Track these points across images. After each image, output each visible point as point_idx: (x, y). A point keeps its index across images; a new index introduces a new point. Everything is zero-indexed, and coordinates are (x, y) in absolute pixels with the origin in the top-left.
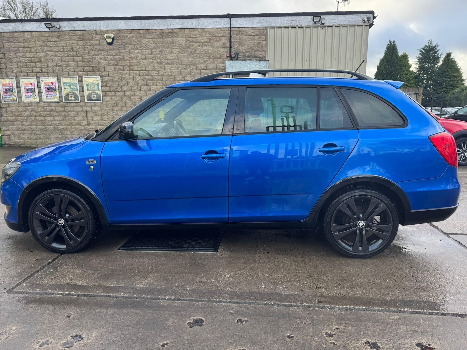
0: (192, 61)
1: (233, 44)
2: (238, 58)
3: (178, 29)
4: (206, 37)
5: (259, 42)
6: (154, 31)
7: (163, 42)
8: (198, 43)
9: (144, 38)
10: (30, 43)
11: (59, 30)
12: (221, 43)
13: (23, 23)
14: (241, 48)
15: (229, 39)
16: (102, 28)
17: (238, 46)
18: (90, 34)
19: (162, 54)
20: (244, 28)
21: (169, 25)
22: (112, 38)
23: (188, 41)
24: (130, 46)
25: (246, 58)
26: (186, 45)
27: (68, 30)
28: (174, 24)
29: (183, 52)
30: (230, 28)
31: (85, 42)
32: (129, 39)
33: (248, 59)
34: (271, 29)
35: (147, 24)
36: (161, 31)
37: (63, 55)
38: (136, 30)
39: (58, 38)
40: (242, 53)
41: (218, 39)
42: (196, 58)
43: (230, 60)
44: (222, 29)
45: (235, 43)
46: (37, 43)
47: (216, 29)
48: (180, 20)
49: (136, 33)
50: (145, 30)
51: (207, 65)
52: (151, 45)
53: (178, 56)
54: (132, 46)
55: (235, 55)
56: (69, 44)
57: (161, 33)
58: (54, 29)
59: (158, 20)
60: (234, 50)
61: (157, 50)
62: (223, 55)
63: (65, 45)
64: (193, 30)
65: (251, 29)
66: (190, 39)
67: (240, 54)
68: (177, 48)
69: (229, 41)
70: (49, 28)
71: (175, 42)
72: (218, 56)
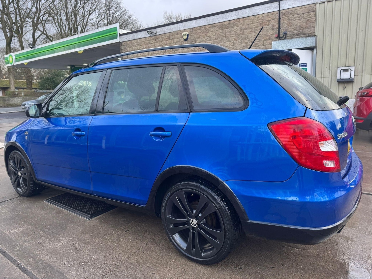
0: (245, 46)
1: (282, 25)
2: (286, 37)
3: (234, 20)
4: (257, 22)
5: (309, 19)
6: (216, 24)
7: (222, 33)
8: (250, 29)
9: (209, 32)
10: (140, 46)
11: (156, 35)
12: (270, 26)
13: (137, 33)
14: (289, 27)
15: (278, 21)
16: (181, 29)
17: (287, 26)
18: (174, 34)
19: (221, 43)
20: (293, 8)
21: (228, 17)
22: (187, 35)
23: (242, 29)
24: (199, 39)
25: (294, 36)
26: (241, 33)
27: (161, 34)
28: (231, 16)
29: (238, 39)
30: (279, 10)
31: (170, 41)
32: (198, 34)
33: (296, 37)
34: (321, 4)
35: (211, 20)
36: (221, 24)
37: (158, 52)
38: (204, 26)
39: (155, 40)
40: (290, 32)
41: (268, 23)
42: (249, 42)
43: (279, 40)
44: (272, 13)
45: (284, 24)
46: (144, 46)
47: (266, 14)
48: (236, 11)
49: (203, 28)
50: (209, 25)
51: (258, 47)
52: (213, 36)
53: (234, 43)
54: (201, 39)
55: (284, 35)
56: (161, 44)
57: (222, 26)
58: (153, 35)
59: (219, 15)
60: (283, 30)
61: (218, 40)
62: (272, 36)
63: (159, 45)
64: (246, 18)
65: (300, 7)
66: (244, 27)
67: (288, 33)
68: (233, 36)
69: (278, 23)
70: (150, 34)
71: (232, 31)
72: (267, 38)
